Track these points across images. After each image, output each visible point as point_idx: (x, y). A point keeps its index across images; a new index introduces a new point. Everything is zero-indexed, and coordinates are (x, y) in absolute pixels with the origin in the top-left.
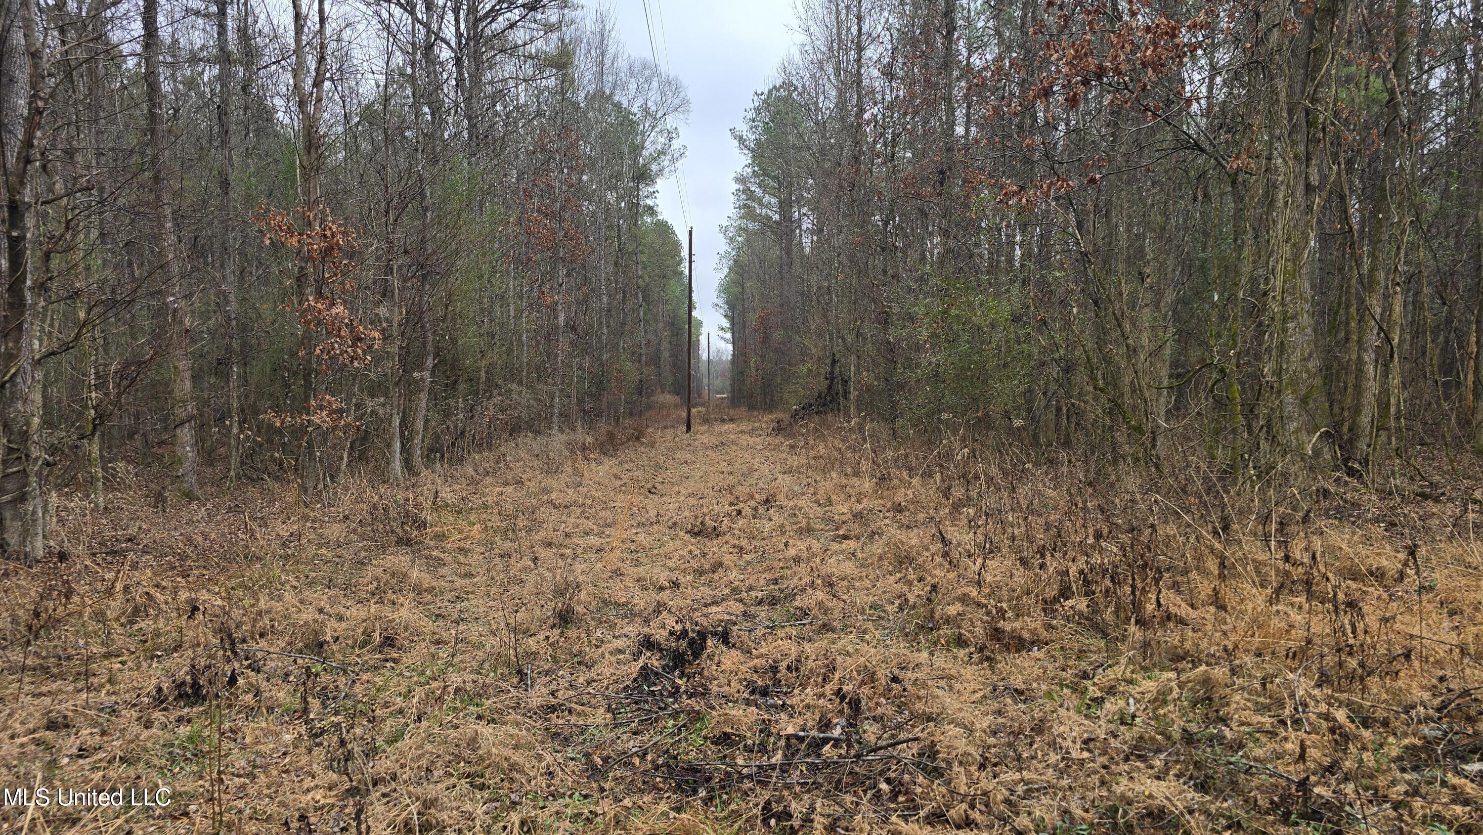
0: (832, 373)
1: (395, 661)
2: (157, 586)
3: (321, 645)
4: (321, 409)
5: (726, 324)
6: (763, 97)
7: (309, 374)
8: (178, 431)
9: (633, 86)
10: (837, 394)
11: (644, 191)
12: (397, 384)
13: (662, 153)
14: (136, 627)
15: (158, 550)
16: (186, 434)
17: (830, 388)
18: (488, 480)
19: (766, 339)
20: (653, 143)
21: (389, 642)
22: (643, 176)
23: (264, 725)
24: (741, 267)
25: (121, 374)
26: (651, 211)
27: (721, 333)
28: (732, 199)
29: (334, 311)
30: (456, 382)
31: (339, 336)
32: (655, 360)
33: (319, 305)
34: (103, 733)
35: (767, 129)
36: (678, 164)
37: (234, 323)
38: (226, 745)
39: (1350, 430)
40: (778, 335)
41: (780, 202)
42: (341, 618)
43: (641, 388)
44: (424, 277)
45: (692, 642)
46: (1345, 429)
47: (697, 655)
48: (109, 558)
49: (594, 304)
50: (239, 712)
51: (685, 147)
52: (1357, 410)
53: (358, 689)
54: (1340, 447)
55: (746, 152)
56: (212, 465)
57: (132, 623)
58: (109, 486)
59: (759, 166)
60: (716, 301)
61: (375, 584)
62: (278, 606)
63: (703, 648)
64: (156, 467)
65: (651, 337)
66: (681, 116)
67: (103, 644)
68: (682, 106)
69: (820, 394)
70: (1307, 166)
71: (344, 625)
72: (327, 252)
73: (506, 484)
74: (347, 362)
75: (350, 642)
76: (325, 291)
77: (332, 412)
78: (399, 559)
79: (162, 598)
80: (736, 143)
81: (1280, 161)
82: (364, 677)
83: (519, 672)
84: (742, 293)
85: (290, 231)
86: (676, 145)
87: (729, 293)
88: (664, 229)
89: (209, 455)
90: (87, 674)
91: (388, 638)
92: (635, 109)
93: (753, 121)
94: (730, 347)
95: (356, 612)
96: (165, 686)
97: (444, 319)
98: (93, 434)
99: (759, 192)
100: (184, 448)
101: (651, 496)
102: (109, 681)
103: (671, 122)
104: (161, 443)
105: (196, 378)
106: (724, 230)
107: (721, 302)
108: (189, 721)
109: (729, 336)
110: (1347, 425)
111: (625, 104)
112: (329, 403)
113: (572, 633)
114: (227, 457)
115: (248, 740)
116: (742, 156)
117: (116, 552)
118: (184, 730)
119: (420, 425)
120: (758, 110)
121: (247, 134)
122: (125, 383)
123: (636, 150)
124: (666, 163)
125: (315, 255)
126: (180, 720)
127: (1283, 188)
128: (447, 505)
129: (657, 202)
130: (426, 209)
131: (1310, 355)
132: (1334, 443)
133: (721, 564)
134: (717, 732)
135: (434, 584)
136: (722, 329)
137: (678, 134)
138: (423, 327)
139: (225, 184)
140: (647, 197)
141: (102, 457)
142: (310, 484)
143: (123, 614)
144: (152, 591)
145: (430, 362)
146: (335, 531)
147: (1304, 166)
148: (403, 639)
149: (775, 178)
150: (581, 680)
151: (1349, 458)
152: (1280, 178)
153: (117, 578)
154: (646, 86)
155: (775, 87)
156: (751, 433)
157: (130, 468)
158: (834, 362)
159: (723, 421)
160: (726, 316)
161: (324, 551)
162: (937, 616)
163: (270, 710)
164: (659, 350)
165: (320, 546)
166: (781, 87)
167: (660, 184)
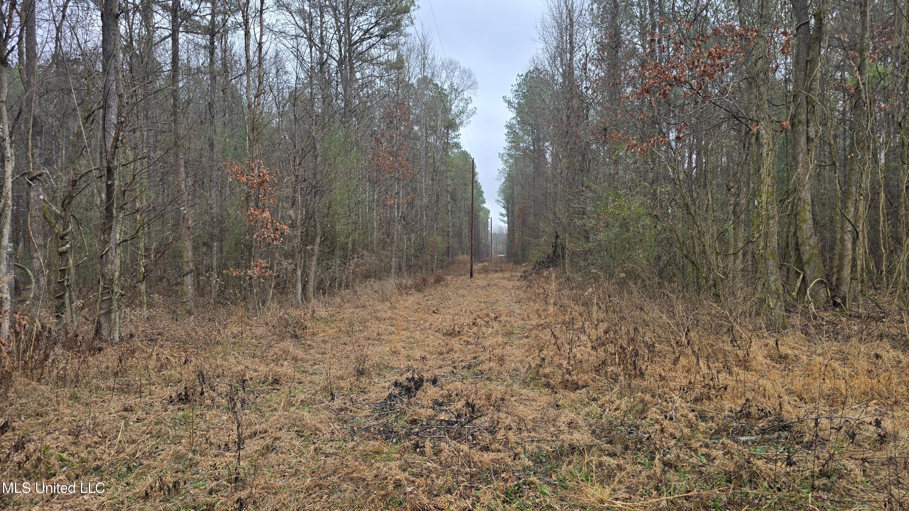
0: (556, 243)
1: (278, 390)
2: (172, 355)
3: (244, 381)
4: (256, 267)
5: (504, 211)
6: (522, 77)
7: (251, 248)
8: (185, 278)
9: (444, 75)
10: (559, 255)
11: (452, 134)
12: (299, 252)
13: (462, 112)
14: (162, 373)
15: (174, 339)
16: (189, 280)
17: (554, 252)
18: (348, 305)
19: (524, 222)
20: (457, 106)
21: (276, 381)
22: (452, 125)
23: (215, 412)
24: (512, 177)
25: (157, 251)
26: (457, 145)
27: (501, 217)
28: (505, 137)
29: (264, 215)
30: (334, 250)
31: (266, 228)
32: (459, 235)
33: (256, 212)
34: (147, 414)
35: (524, 96)
36: (471, 119)
37: (215, 219)
38: (197, 420)
39: (837, 279)
40: (531, 219)
41: (533, 140)
42: (255, 371)
43: (448, 252)
44: (316, 193)
45: (416, 382)
46: (834, 279)
47: (417, 389)
48: (150, 343)
49: (417, 202)
50: (205, 407)
51: (476, 108)
52: (840, 269)
53: (258, 400)
54: (830, 289)
55: (513, 110)
56: (203, 296)
57: (159, 371)
58: (150, 305)
59: (520, 117)
60: (498, 198)
61: (275, 356)
62: (226, 364)
63: (421, 385)
64: (174, 298)
65: (456, 220)
66: (472, 91)
67: (146, 379)
68: (473, 85)
69: (549, 256)
70: (808, 127)
71: (256, 374)
72: (261, 184)
73: (357, 307)
74: (271, 241)
75: (258, 381)
76: (260, 204)
77: (262, 268)
78: (289, 344)
79: (174, 361)
80: (506, 105)
81: (764, 131)
82: (262, 396)
83: (332, 394)
84: (513, 193)
85: (242, 174)
86: (470, 107)
87: (506, 193)
88: (465, 155)
89: (202, 290)
90: (141, 392)
91: (276, 380)
92: (446, 87)
93: (517, 91)
94: (506, 225)
95: (263, 368)
96: (173, 395)
97: (327, 215)
98: (143, 280)
99: (521, 133)
100: (188, 287)
101: (435, 315)
102: (150, 394)
103: (466, 95)
104: (177, 284)
105: (195, 248)
106: (501, 156)
107: (500, 199)
108: (183, 410)
109: (506, 219)
110: (835, 276)
111: (440, 85)
112: (261, 263)
113: (363, 379)
114: (211, 292)
115: (207, 419)
116: (511, 113)
117: (153, 340)
118: (181, 413)
119: (312, 275)
120: (519, 85)
121: (225, 115)
122: (159, 255)
123: (447, 110)
124: (465, 118)
125: (254, 186)
126: (179, 409)
127: (766, 146)
128: (322, 318)
129: (460, 141)
130: (316, 157)
131: (811, 236)
132: (826, 287)
133: (452, 350)
134: (411, 419)
135: (304, 356)
136: (502, 215)
137: (471, 101)
138: (315, 221)
139: (212, 145)
140: (454, 138)
141: (146, 291)
142: (250, 307)
143: (156, 367)
144: (169, 357)
145: (318, 240)
146: (260, 331)
147: (805, 127)
148: (283, 380)
149: (531, 125)
150: (361, 399)
151: (835, 296)
152: (764, 141)
153: (153, 351)
154: (452, 74)
155: (530, 71)
156: (509, 280)
157: (161, 297)
158: (557, 237)
159: (496, 271)
160: (504, 207)
161: (254, 341)
162: (541, 373)
163: (218, 407)
164: (461, 228)
165: (252, 338)
166: (534, 71)
167: (461, 130)
